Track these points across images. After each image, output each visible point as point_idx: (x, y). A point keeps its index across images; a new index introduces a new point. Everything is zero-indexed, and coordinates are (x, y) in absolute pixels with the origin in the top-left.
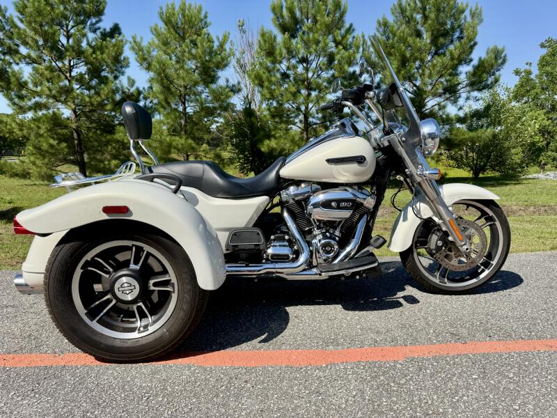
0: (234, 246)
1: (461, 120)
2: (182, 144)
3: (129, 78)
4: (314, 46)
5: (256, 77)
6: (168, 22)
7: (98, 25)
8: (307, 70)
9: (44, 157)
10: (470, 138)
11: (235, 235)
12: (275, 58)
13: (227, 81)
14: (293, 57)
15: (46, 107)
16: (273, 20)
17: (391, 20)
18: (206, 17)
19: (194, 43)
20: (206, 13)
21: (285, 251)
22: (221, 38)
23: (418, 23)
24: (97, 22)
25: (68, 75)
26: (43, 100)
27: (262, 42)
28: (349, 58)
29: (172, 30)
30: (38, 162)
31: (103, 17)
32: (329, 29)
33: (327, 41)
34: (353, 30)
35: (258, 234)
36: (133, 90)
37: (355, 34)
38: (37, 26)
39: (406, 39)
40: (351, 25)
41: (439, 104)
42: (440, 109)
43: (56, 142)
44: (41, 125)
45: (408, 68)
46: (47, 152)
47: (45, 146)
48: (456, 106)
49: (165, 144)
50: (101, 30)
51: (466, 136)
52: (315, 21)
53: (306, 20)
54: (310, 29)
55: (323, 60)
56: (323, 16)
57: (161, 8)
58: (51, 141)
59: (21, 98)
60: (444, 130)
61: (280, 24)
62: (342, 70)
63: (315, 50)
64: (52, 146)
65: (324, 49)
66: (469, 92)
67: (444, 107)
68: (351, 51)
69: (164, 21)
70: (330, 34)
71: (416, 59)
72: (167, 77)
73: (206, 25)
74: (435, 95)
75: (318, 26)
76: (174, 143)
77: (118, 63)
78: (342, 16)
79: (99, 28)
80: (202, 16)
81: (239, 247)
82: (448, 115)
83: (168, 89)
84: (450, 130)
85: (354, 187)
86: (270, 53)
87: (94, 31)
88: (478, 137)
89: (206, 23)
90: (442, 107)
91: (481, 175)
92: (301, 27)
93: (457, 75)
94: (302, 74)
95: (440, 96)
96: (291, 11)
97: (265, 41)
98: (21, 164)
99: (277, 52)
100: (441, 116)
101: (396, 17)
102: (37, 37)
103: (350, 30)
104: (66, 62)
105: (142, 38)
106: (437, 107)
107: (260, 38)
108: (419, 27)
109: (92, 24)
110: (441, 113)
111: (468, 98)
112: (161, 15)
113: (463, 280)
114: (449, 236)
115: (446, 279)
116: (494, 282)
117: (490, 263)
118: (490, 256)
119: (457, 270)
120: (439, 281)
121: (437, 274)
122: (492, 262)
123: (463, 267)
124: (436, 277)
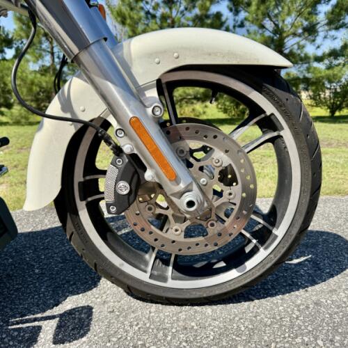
1: (319, 59)
2: (46, 82)
5: (118, 14)
8: (171, 8)
10: (326, 75)
41: (298, 43)
42: (299, 48)
48: (314, 45)
49: (28, 82)
51: (323, 74)
60: (302, 69)
66: (327, 31)
67: (303, 47)
74: (295, 34)
76: (36, 81)
82: (306, 55)
84: (308, 70)
88: (334, 75)
90: (301, 47)
91: (337, 114)
93: (316, 14)
95: (300, 36)
100: (299, 55)
106: (296, 47)
110: (299, 52)
111: (325, 37)
113: (209, 271)
114: (145, 169)
115: (170, 268)
116: (295, 261)
117: (270, 232)
118: (273, 217)
119: (184, 252)
120: (151, 277)
121: (150, 258)
122: (275, 231)
123: (199, 246)
124: (146, 264)
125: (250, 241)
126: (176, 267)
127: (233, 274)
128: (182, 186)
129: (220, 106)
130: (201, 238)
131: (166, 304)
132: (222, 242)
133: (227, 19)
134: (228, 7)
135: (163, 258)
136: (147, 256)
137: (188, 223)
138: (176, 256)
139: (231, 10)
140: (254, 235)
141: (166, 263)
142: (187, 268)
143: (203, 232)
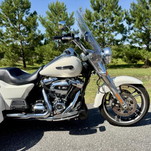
0: (13, 107)
3: (38, 30)
4: (106, 15)
6: (51, 9)
7: (28, 12)
8: (103, 24)
9: (10, 59)
11: (14, 102)
12: (91, 20)
13: (74, 29)
14: (98, 20)
15: (11, 41)
16: (91, 6)
17: (136, 3)
18: (65, 7)
19: (61, 16)
20: (66, 5)
21: (41, 108)
22: (71, 14)
23: (147, 4)
24: (28, 11)
25: (19, 30)
26: (10, 39)
27: (86, 14)
28: (120, 19)
29: (53, 12)
30: (9, 61)
31: (30, 9)
32: (112, 9)
33: (111, 13)
34: (121, 8)
35: (24, 102)
36: (40, 34)
37: (122, 9)
38: (7, 13)
39: (142, 10)
40: (120, 7)
43: (14, 54)
44: (9, 48)
45: (143, 22)
46: (11, 57)
47: (10, 55)
49: (51, 54)
50: (30, 13)
52: (107, 6)
53: (103, 6)
54: (105, 9)
55: (110, 20)
56: (109, 4)
57: (49, 5)
58: (12, 53)
59: (3, 39)
61: (93, 7)
62: (116, 24)
63: (106, 16)
64: (12, 55)
65: (110, 16)
68: (120, 16)
69: (50, 9)
70: (112, 10)
71: (146, 18)
72: (51, 29)
73: (66, 9)
75: (108, 7)
76: (54, 53)
77: (35, 25)
78: (117, 3)
79: (29, 13)
80: (64, 6)
81: (16, 108)
83: (51, 33)
85: (72, 79)
86: (89, 18)
87: (27, 14)
89: (65, 9)
92: (102, 8)
94: (102, 26)
96: (98, 2)
97: (87, 14)
98: (3, 61)
99: (92, 18)
101: (139, 1)
102: (7, 17)
103: (120, 8)
104: (18, 25)
105: (43, 16)
107: (85, 13)
108: (148, 5)
109: (27, 12)
112: (49, 7)
113: (128, 120)
114: (117, 101)
115: (120, 119)
116: (147, 119)
117: (140, 113)
118: (140, 109)
119: (124, 116)
120: (117, 121)
121: (116, 117)
122: (141, 113)
123: (126, 115)
124: (115, 118)
125: (136, 114)
126: (121, 119)
127: (133, 121)
128: (124, 104)
129: (123, 59)
130: (126, 113)
131: (119, 126)
132: (131, 114)
133: (126, 27)
134: (126, 22)
135: (119, 117)
136: (115, 117)
137: (124, 110)
138: (121, 117)
139: (127, 23)
140: (137, 113)
141: (119, 118)
142: (123, 119)
143: (127, 112)
